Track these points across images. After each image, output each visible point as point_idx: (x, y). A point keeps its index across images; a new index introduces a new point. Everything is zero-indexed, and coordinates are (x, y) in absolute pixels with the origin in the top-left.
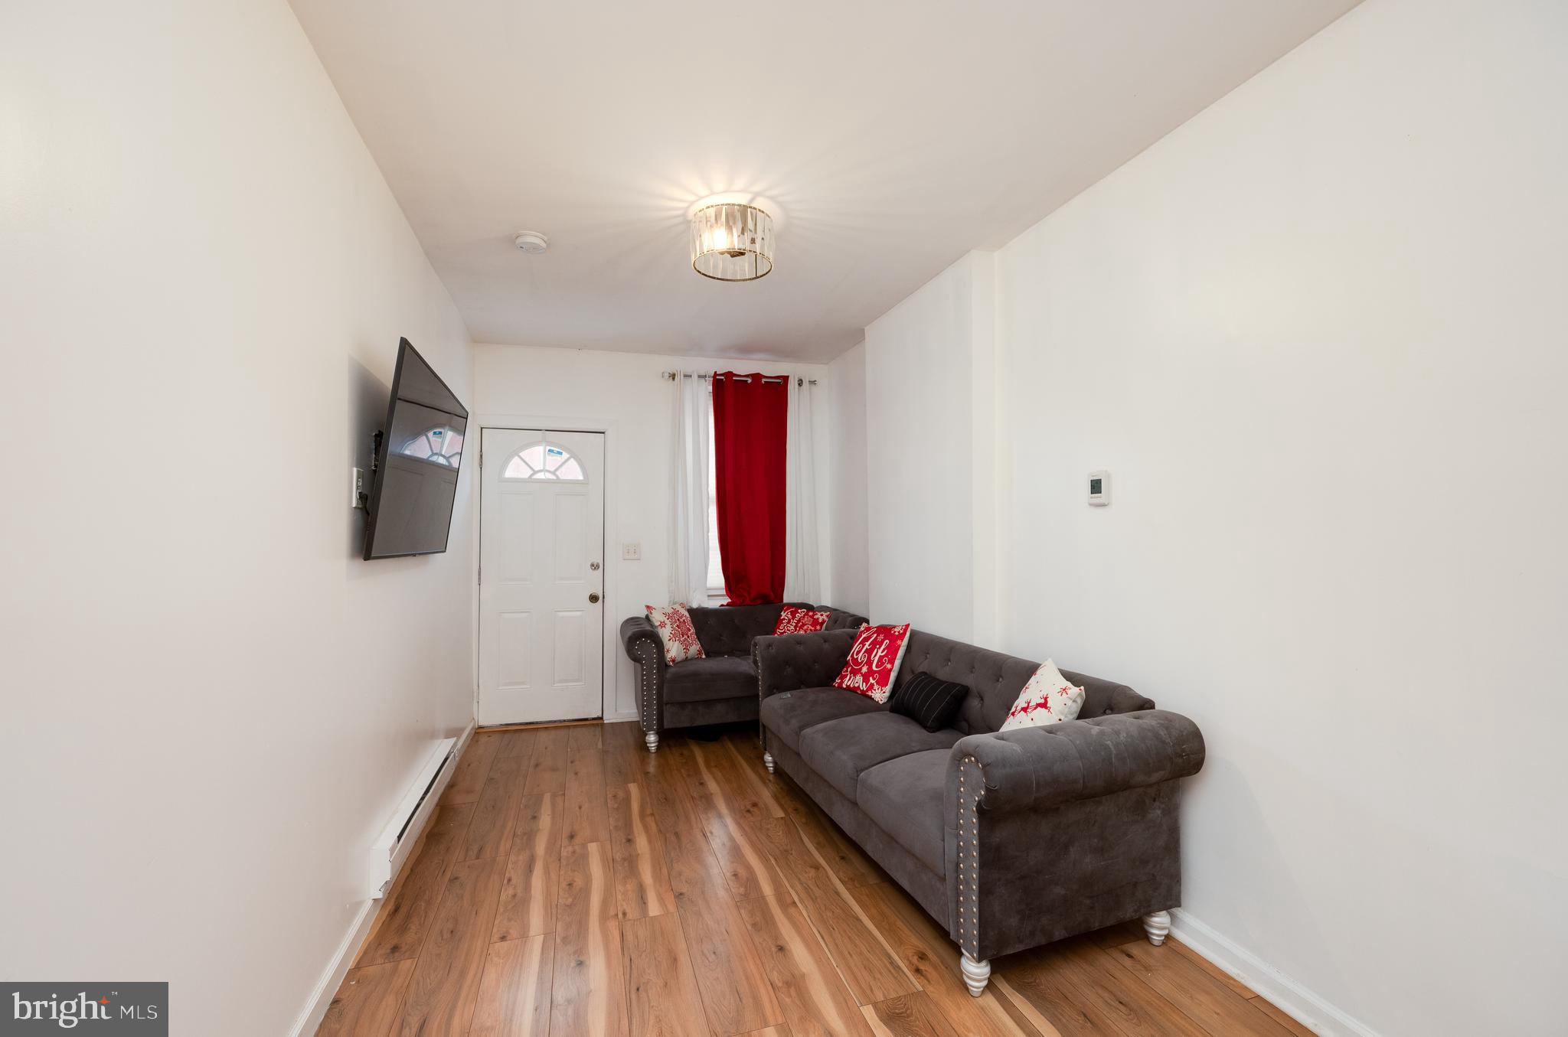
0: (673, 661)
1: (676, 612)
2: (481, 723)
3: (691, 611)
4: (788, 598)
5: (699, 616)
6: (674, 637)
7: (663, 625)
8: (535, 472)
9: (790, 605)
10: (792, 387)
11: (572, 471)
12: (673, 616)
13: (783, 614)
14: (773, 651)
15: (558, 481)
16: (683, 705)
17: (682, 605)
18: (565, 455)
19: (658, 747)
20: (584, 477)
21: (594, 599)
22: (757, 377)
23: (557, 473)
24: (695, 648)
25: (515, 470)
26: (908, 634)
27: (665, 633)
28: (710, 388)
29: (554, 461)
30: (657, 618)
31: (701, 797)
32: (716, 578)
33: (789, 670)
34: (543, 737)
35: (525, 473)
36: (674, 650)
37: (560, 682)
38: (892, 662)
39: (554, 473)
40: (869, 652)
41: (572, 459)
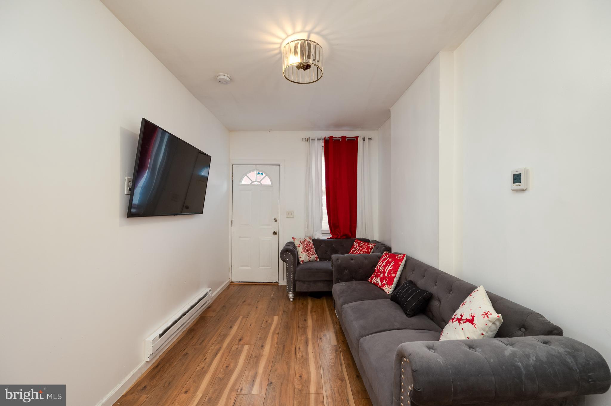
0: (303, 262)
1: (306, 240)
2: (233, 280)
3: (314, 241)
4: (358, 236)
5: (317, 243)
6: (303, 251)
7: (299, 246)
8: (253, 182)
9: (358, 239)
10: (360, 142)
11: (267, 181)
12: (305, 243)
13: (355, 243)
14: (339, 262)
15: (262, 185)
16: (304, 282)
17: (310, 238)
18: (264, 175)
19: (294, 299)
20: (271, 183)
21: (275, 233)
22: (344, 138)
23: (261, 182)
24: (314, 257)
25: (245, 181)
26: (405, 259)
27: (300, 249)
28: (323, 144)
29: (259, 178)
30: (297, 243)
31: (302, 327)
32: (326, 226)
33: (347, 271)
34: (254, 288)
35: (249, 182)
36: (303, 257)
37: (261, 267)
38: (395, 273)
39: (260, 182)
40: (385, 266)
41: (267, 177)
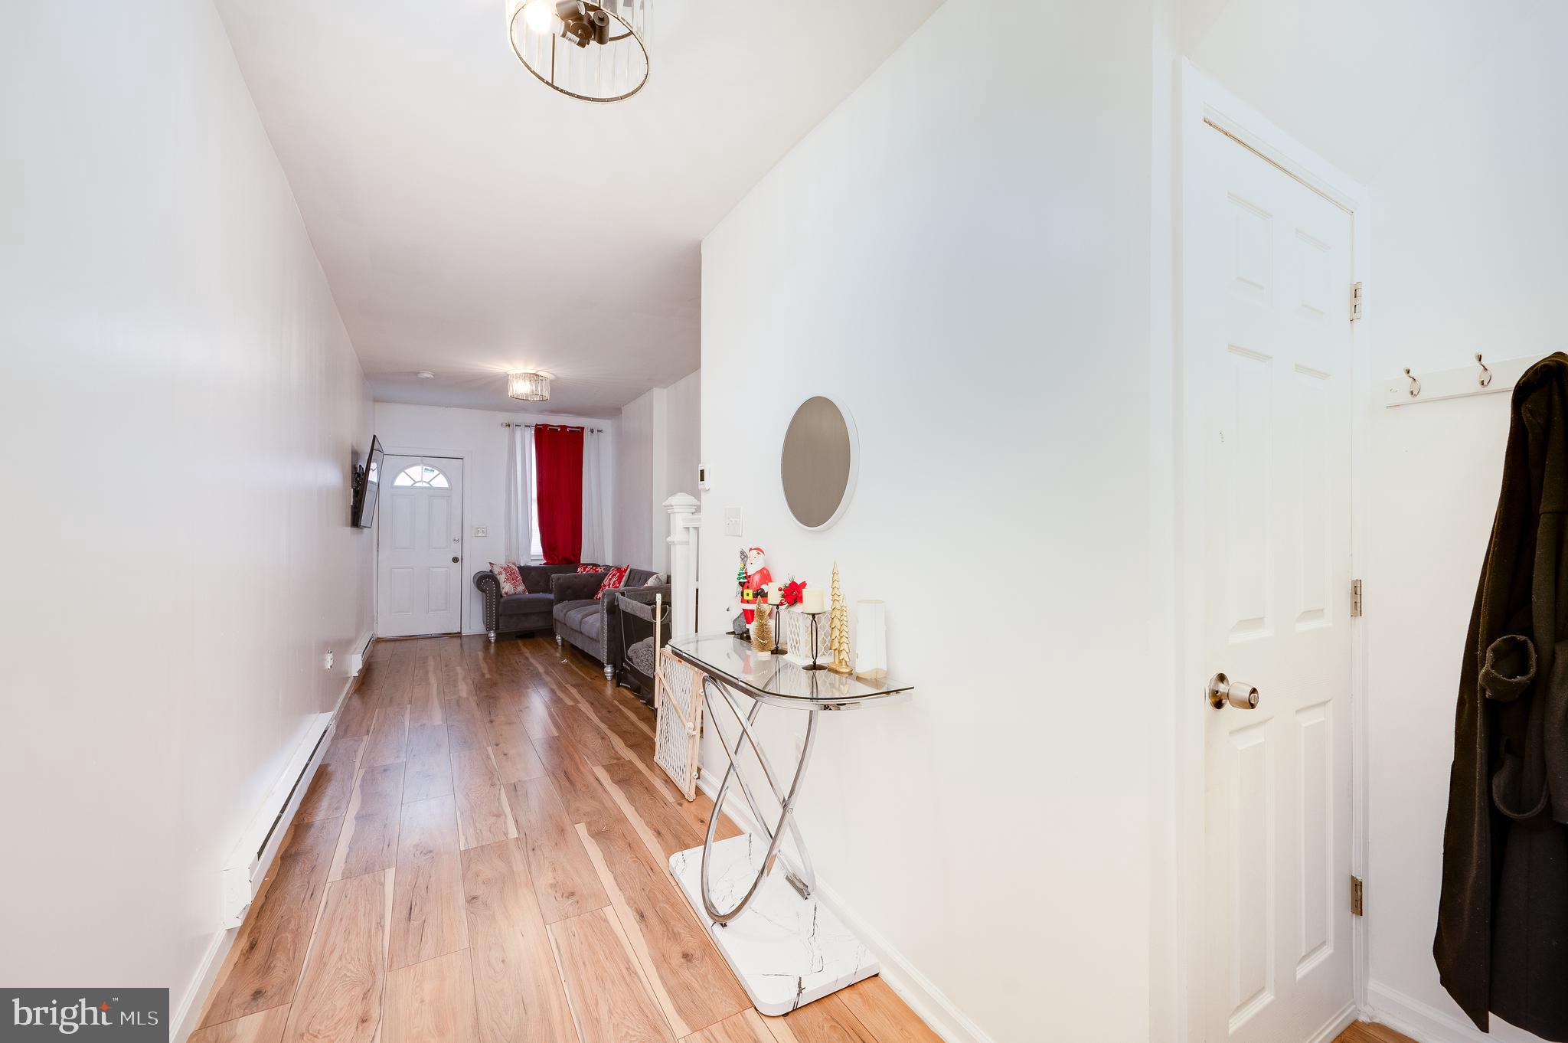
0: (506, 594)
1: (509, 567)
2: (380, 636)
3: (520, 568)
4: (582, 562)
5: (525, 571)
6: (507, 580)
7: (500, 573)
8: (416, 482)
9: (583, 564)
10: (586, 435)
11: (441, 482)
12: (507, 569)
13: (579, 569)
14: (561, 581)
15: (431, 488)
16: (511, 616)
17: (514, 564)
18: (436, 472)
19: (496, 641)
20: (449, 486)
21: (455, 560)
22: (564, 427)
23: (431, 483)
24: (521, 588)
25: (402, 480)
26: (628, 570)
27: (502, 578)
28: (533, 432)
29: (428, 476)
30: (496, 570)
32: (536, 548)
33: (570, 591)
34: (422, 643)
35: (409, 483)
36: (507, 587)
37: (432, 611)
38: (619, 583)
39: (428, 483)
40: (610, 580)
41: (441, 475)
